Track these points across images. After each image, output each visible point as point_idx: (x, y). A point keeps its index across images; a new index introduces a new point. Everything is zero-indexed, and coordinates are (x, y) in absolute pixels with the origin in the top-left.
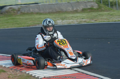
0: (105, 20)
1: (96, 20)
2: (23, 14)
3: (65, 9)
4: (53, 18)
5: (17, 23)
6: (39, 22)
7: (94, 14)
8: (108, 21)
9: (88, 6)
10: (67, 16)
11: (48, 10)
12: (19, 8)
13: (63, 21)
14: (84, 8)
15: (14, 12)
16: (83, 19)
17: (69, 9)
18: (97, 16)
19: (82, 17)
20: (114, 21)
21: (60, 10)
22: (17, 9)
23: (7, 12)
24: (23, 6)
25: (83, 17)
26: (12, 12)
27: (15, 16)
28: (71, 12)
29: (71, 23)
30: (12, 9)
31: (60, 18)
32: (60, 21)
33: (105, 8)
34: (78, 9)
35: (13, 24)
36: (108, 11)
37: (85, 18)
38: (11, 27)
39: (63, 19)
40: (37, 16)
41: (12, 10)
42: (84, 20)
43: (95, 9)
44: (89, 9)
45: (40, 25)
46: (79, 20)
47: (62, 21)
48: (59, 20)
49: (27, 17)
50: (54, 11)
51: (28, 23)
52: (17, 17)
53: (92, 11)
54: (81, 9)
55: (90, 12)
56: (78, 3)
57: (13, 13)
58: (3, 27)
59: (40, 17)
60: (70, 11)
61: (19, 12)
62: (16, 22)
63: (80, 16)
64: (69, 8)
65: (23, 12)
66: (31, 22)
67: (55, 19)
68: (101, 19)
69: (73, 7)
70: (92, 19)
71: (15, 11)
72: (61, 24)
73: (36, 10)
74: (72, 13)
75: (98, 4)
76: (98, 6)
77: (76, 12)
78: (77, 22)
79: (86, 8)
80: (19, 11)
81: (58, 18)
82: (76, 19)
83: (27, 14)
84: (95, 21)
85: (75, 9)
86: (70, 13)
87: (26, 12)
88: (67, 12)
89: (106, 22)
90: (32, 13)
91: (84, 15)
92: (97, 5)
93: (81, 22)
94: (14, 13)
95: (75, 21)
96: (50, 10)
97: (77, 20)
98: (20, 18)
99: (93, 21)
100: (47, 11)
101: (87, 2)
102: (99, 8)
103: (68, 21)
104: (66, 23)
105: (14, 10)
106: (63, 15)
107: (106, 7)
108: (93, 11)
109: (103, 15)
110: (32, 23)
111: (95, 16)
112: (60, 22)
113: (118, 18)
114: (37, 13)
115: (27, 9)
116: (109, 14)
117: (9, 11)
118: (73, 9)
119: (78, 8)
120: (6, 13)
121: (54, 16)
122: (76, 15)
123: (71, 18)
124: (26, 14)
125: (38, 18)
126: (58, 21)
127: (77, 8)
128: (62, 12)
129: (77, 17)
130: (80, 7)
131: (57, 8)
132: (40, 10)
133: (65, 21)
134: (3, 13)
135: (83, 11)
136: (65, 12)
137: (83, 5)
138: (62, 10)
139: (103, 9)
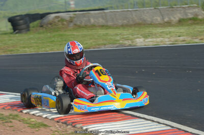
2: (79, 27)
3: (149, 20)
4: (129, 35)
6: (105, 42)
7: (199, 28)
9: (189, 14)
10: (154, 31)
11: (120, 21)
12: (71, 17)
13: (146, 41)
14: (182, 17)
15: (63, 24)
16: (179, 36)
17: (157, 19)
19: (178, 34)
21: (141, 22)
22: (68, 19)
23: (51, 24)
25: (181, 32)
26: (60, 23)
27: (66, 31)
28: (160, 24)
29: (159, 44)
30: (59, 19)
31: (141, 35)
32: (142, 40)
35: (61, 45)
37: (183, 36)
38: (57, 49)
39: (145, 37)
40: (102, 32)
41: (59, 21)
42: (181, 38)
43: (201, 20)
44: (190, 19)
45: (106, 46)
46: (173, 39)
47: (144, 41)
48: (140, 38)
49: (85, 32)
50: (131, 23)
51: (87, 43)
52: (67, 33)
53: (196, 22)
54: (177, 19)
55: (192, 24)
56: (171, 9)
57: (61, 25)
58: (43, 49)
59: (107, 33)
60: (157, 23)
61: (72, 25)
63: (174, 32)
64: (155, 18)
65: (78, 23)
66: (91, 41)
67: (132, 36)
69: (163, 16)
70: (196, 36)
71: (65, 23)
72: (143, 44)
74: (162, 27)
77: (169, 24)
78: (171, 41)
79: (185, 17)
80: (71, 22)
81: (138, 34)
82: (168, 36)
83: (86, 27)
84: (201, 41)
85: (166, 19)
86: (159, 27)
87: (83, 24)
88: (152, 25)
90: (93, 26)
91: (182, 30)
93: (176, 41)
94: (64, 26)
95: (167, 40)
96: (125, 21)
97: (169, 38)
98: (74, 35)
99: (197, 40)
101: (187, 8)
103: (155, 40)
104: (151, 43)
105: (62, 20)
106: (147, 31)
108: (197, 24)
110: (93, 44)
111: (201, 32)
112: (141, 42)
114: (102, 26)
115: (85, 19)
117: (55, 22)
118: (163, 19)
119: (172, 19)
120: (50, 26)
121: (130, 31)
122: (167, 30)
123: (161, 36)
124: (83, 27)
125: (104, 35)
126: (137, 40)
127: (170, 18)
128: (144, 24)
129: (170, 32)
130: (175, 16)
131: (136, 18)
132: (107, 22)
133: (150, 40)
134: (45, 26)
135: (181, 22)
136: (149, 25)
137: (180, 13)
138: (145, 21)
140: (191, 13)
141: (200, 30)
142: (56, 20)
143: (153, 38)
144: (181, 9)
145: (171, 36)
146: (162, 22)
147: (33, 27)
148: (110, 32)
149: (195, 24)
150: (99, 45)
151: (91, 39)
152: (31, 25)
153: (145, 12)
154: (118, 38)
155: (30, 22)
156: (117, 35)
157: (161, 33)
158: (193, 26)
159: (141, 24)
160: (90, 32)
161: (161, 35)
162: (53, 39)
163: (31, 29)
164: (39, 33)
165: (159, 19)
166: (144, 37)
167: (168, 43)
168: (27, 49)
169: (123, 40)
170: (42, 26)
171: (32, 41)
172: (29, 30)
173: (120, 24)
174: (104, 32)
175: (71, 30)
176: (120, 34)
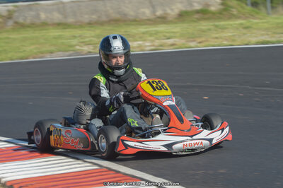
0: (226, 40)
1: (200, 43)
2: (20, 26)
3: (132, 13)
6: (52, 48)
7: (205, 25)
8: (230, 43)
9: (195, 4)
10: (133, 31)
11: (86, 16)
12: (9, 11)
14: (184, 9)
16: (168, 38)
17: (144, 13)
18: (210, 30)
19: (167, 35)
20: (246, 42)
21: (118, 16)
22: (5, 14)
24: (22, 6)
25: (173, 33)
28: (149, 20)
33: (240, 9)
34: (167, 14)
36: (246, 18)
37: (175, 37)
40: (54, 33)
42: (170, 41)
43: (213, 13)
44: (198, 12)
45: (53, 55)
46: (157, 43)
49: (29, 34)
50: (104, 18)
51: (24, 51)
53: (206, 16)
54: (176, 11)
59: (60, 35)
60: (145, 18)
61: (10, 23)
63: (161, 32)
64: (142, 10)
65: (21, 20)
66: (33, 47)
68: (217, 38)
69: (153, 7)
70: (192, 38)
73: (57, 17)
76: (222, 4)
78: (153, 46)
79: (189, 9)
80: (10, 18)
82: (152, 38)
83: (33, 26)
84: (199, 45)
85: (159, 13)
87: (28, 21)
88: (137, 21)
89: (225, 44)
90: (44, 25)
91: (177, 28)
93: (161, 46)
95: (148, 44)
96: (94, 17)
97: (152, 41)
98: (8, 38)
99: (192, 44)
100: (86, 18)
102: (225, 10)
107: (242, 7)
109: (226, 28)
110: (35, 51)
111: (204, 31)
113: (263, 35)
114: (60, 25)
115: (32, 13)
116: (241, 24)
118: (154, 12)
119: (169, 11)
121: (98, 31)
122: (155, 29)
123: (141, 38)
124: (28, 26)
125: (54, 38)
127: (165, 10)
129: (157, 33)
130: (173, 7)
131: (111, 11)
132: (66, 17)
135: (182, 16)
137: (182, 3)
138: (125, 15)
139: (235, 12)
140: (198, 2)
141: (203, 28)
145: (157, 39)
146: (152, 17)
148: (68, 33)
150: (42, 53)
151: (33, 44)
154: (74, 42)
156: (74, 37)
157: (144, 33)
160: (37, 34)
165: (147, 12)
169: (82, 44)
173: (87, 21)
174: (57, 34)
176: (80, 36)
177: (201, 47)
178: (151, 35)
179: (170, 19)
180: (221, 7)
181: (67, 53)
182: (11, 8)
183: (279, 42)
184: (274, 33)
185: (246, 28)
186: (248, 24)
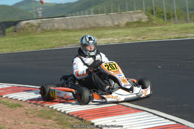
0: (157, 37)
1: (144, 38)
2: (45, 31)
3: (102, 24)
5: (36, 44)
6: (66, 42)
7: (142, 29)
8: (160, 38)
9: (134, 18)
10: (106, 33)
11: (79, 26)
12: (39, 23)
13: (100, 40)
14: (129, 21)
15: (33, 29)
16: (126, 36)
17: (108, 23)
18: (146, 31)
19: (125, 34)
20: (169, 38)
21: (95, 25)
22: (36, 25)
23: (23, 29)
24: (45, 20)
25: (127, 33)
26: (30, 28)
27: (34, 35)
28: (111, 27)
29: (110, 42)
30: (29, 25)
33: (157, 21)
34: (120, 24)
35: (31, 45)
36: (161, 25)
37: (129, 36)
38: (28, 49)
40: (64, 34)
41: (29, 27)
42: (128, 38)
43: (144, 23)
44: (136, 22)
45: (68, 46)
46: (121, 39)
47: (98, 40)
49: (50, 35)
50: (88, 26)
51: (52, 44)
52: (36, 36)
53: (140, 25)
54: (125, 22)
55: (137, 26)
56: (120, 15)
57: (31, 30)
58: (17, 49)
59: (68, 36)
60: (109, 26)
61: (39, 29)
62: (35, 42)
63: (122, 33)
64: (107, 22)
65: (45, 28)
66: (56, 42)
68: (152, 36)
69: (113, 20)
70: (138, 36)
71: (34, 28)
73: (64, 26)
74: (112, 29)
75: (147, 15)
76: (148, 18)
77: (118, 27)
78: (119, 40)
79: (131, 21)
80: (39, 27)
82: (117, 36)
83: (51, 31)
85: (116, 23)
86: (110, 29)
87: (49, 28)
88: (105, 28)
89: (157, 39)
90: (57, 30)
91: (129, 31)
92: (146, 17)
93: (123, 40)
94: (33, 31)
95: (116, 39)
96: (83, 26)
97: (118, 38)
98: (41, 37)
99: (140, 39)
100: (78, 26)
101: (132, 14)
102: (150, 21)
103: (106, 39)
104: (103, 42)
105: (32, 26)
106: (100, 32)
107: (159, 20)
108: (141, 26)
109: (155, 31)
110: (57, 44)
111: (143, 32)
113: (175, 34)
114: (64, 30)
115: (50, 24)
116: (162, 28)
117: (25, 28)
118: (113, 23)
119: (121, 22)
120: (22, 31)
122: (117, 31)
124: (49, 31)
127: (119, 22)
128: (98, 28)
129: (119, 33)
130: (123, 20)
131: (91, 23)
132: (68, 26)
133: (103, 39)
134: (18, 31)
135: (128, 25)
136: (102, 28)
137: (127, 18)
138: (99, 24)
139: (155, 22)
140: (136, 18)
141: (143, 31)
142: (27, 26)
143: (105, 38)
144: (127, 14)
145: (120, 36)
146: (112, 25)
147: (9, 32)
148: (71, 34)
149: (139, 26)
150: (61, 45)
151: (56, 40)
152: (7, 30)
153: (99, 17)
154: (77, 39)
155: (6, 29)
156: (76, 36)
157: (113, 33)
158: (138, 28)
159: (95, 28)
160: (54, 35)
161: (112, 35)
162: (25, 41)
163: (7, 33)
164: (14, 37)
165: (110, 23)
166: (98, 38)
167: (117, 41)
168: (4, 50)
170: (15, 31)
171: (8, 43)
172: (5, 35)
173: (79, 28)
174: (66, 35)
175: (38, 34)
176: (79, 36)
177: (145, 40)
178: (116, 35)
179: (122, 26)
180: (148, 20)
181: (75, 45)
182: (40, 22)
183: (186, 37)
184: (181, 33)
185: (165, 30)
186: (165, 28)
